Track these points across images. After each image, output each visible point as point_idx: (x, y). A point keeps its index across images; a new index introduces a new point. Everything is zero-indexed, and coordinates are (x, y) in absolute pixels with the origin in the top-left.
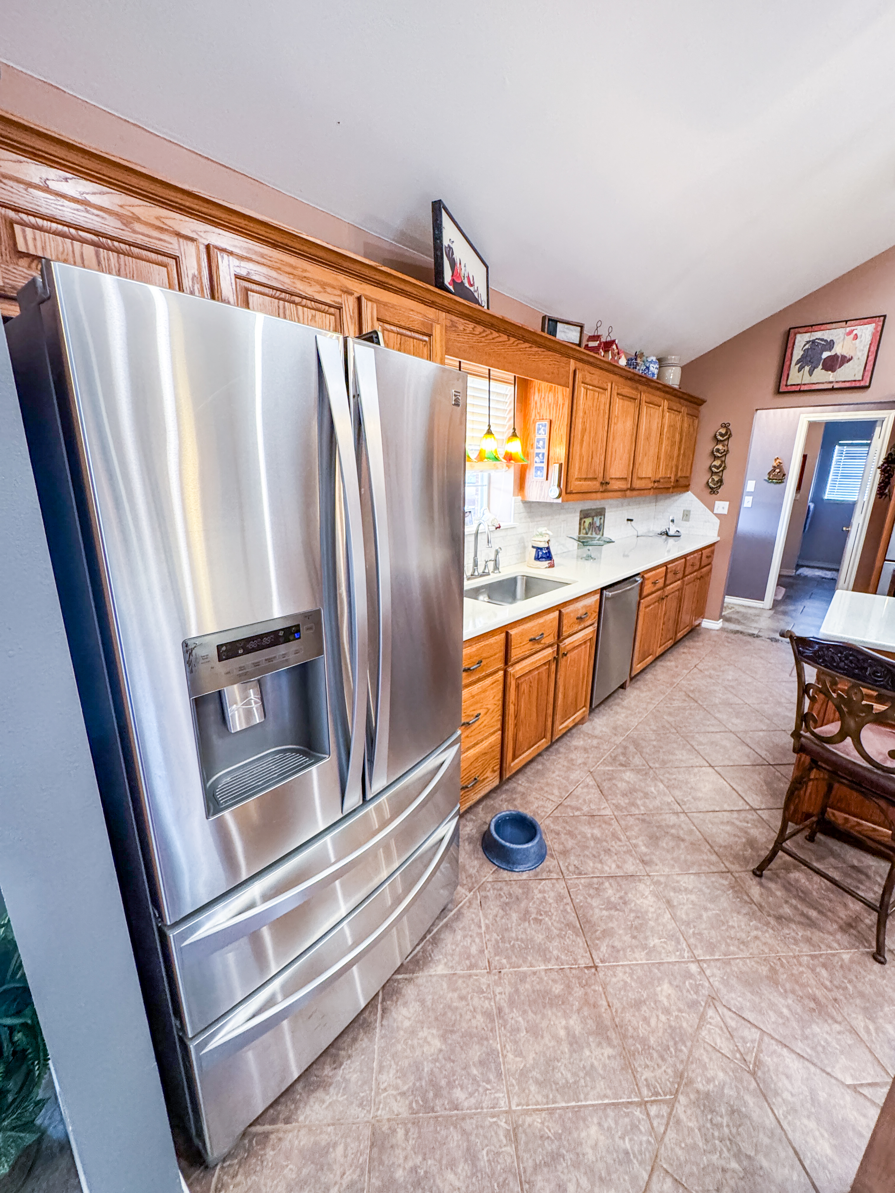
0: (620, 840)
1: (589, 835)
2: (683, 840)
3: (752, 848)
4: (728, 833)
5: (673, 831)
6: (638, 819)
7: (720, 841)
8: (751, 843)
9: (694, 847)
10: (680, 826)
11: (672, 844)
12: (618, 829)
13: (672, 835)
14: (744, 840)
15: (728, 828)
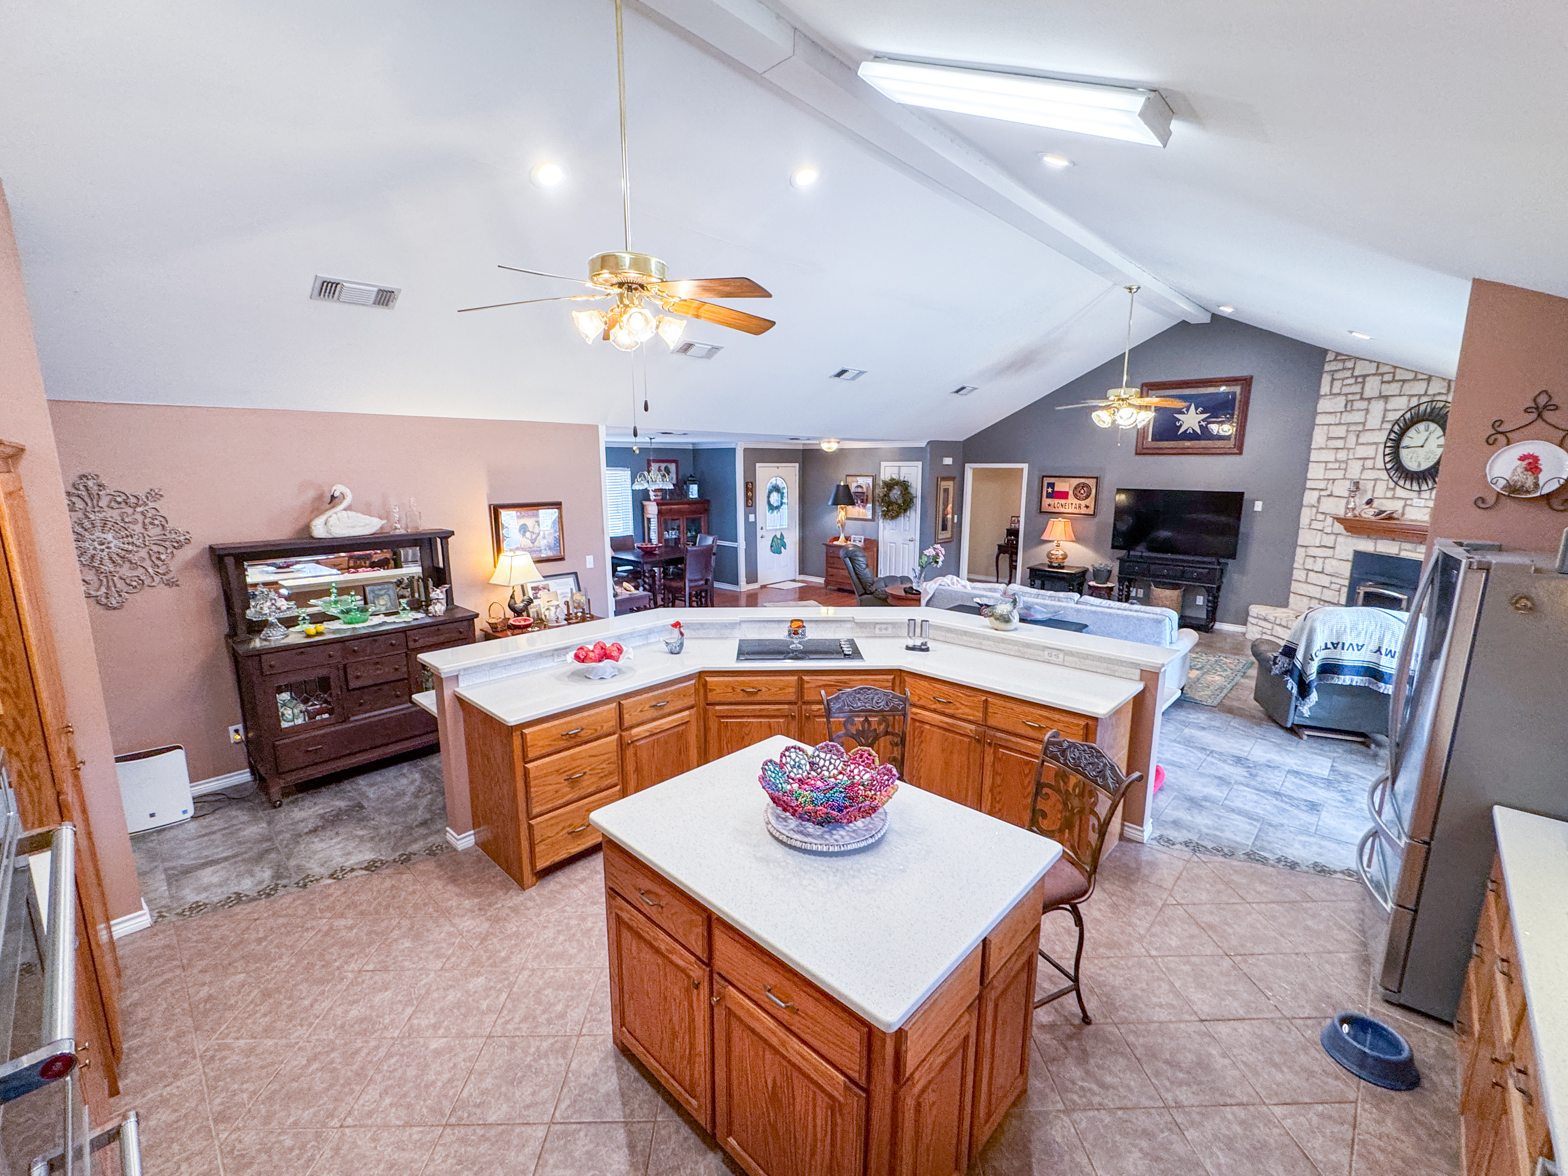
0: (1245, 1063)
1: (1285, 1069)
2: (1167, 1062)
3: (1084, 1051)
4: (1111, 1073)
5: (1181, 1075)
6: (1230, 1096)
7: (1122, 1062)
8: (1083, 1057)
9: (1153, 1054)
10: (1172, 1083)
11: (1180, 1057)
12: (1253, 1081)
13: (1181, 1070)
14: (1092, 1061)
15: (1109, 1079)
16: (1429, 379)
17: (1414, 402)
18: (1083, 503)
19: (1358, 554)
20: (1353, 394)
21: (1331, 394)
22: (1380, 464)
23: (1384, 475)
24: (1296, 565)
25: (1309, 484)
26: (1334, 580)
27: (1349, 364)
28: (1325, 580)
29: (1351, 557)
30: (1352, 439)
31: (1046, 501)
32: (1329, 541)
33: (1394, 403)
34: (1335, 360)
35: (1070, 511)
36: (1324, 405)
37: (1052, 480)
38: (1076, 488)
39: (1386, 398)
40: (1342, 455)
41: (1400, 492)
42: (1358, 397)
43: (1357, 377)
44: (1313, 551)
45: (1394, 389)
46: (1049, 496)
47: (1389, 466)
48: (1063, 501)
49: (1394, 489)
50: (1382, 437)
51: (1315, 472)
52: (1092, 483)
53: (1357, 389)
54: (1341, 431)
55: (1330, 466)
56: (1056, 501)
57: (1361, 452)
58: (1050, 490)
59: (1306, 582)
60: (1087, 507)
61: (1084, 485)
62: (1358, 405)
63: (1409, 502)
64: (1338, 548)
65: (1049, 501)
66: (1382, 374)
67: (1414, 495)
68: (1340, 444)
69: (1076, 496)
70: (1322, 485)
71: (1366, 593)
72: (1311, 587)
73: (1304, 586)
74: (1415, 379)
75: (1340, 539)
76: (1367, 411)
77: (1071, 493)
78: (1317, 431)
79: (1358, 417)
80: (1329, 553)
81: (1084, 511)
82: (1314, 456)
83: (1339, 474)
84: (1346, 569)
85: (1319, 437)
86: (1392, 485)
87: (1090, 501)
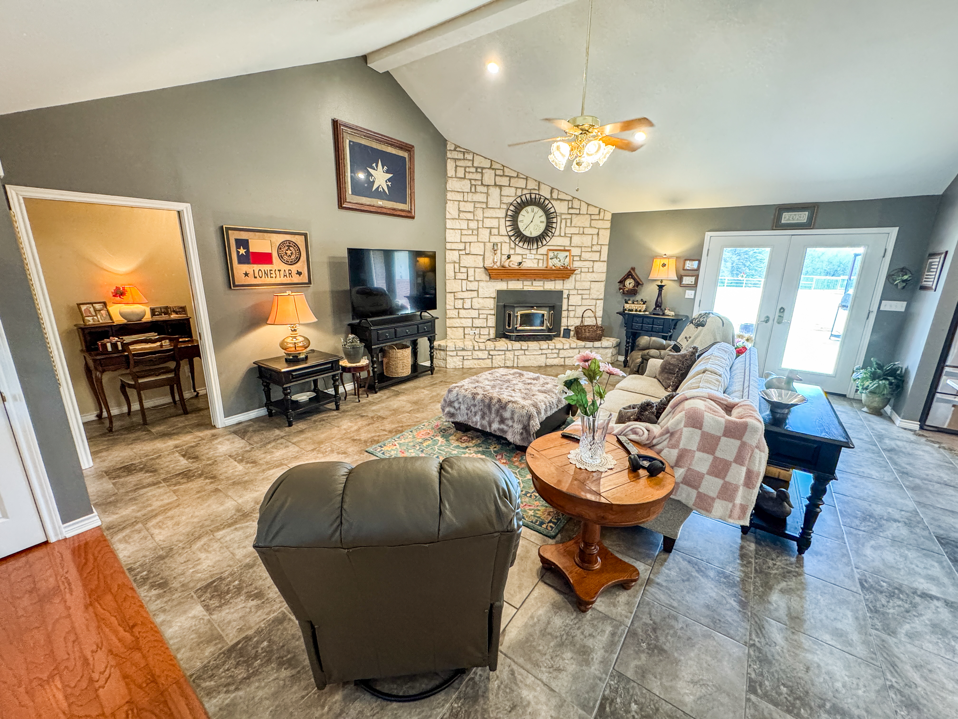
16: (527, 179)
17: (519, 193)
18: (294, 268)
19: (499, 292)
20: (475, 180)
21: (456, 177)
22: (503, 231)
23: (507, 239)
24: (448, 307)
25: (448, 246)
26: (481, 312)
27: (470, 157)
28: (475, 314)
29: (494, 295)
30: (479, 213)
31: (240, 269)
32: (473, 286)
33: (507, 191)
34: (455, 150)
35: (279, 280)
36: (452, 184)
37: (243, 236)
38: (279, 248)
39: (500, 187)
40: (473, 225)
41: (519, 250)
42: (480, 183)
43: (477, 168)
44: (460, 295)
45: (504, 181)
46: (242, 260)
47: (511, 233)
48: (266, 267)
49: (515, 249)
50: (502, 213)
51: (451, 236)
52: (299, 241)
53: (478, 176)
54: (470, 207)
55: (464, 232)
56: (256, 267)
57: (488, 223)
58: (242, 251)
59: (459, 317)
60: (299, 273)
61: (289, 244)
62: (480, 189)
63: (524, 256)
64: (480, 290)
65: (245, 268)
66: (495, 169)
67: (527, 252)
68: (470, 216)
69: (281, 257)
70: (462, 246)
71: (522, 315)
72: (463, 321)
73: (458, 320)
74: (517, 176)
75: (481, 284)
76: (487, 194)
77: (275, 255)
78: (449, 205)
79: (481, 198)
80: (475, 294)
81: (296, 279)
82: (449, 224)
83: (473, 239)
84: (491, 304)
85: (451, 209)
86: (513, 245)
87: (301, 265)
